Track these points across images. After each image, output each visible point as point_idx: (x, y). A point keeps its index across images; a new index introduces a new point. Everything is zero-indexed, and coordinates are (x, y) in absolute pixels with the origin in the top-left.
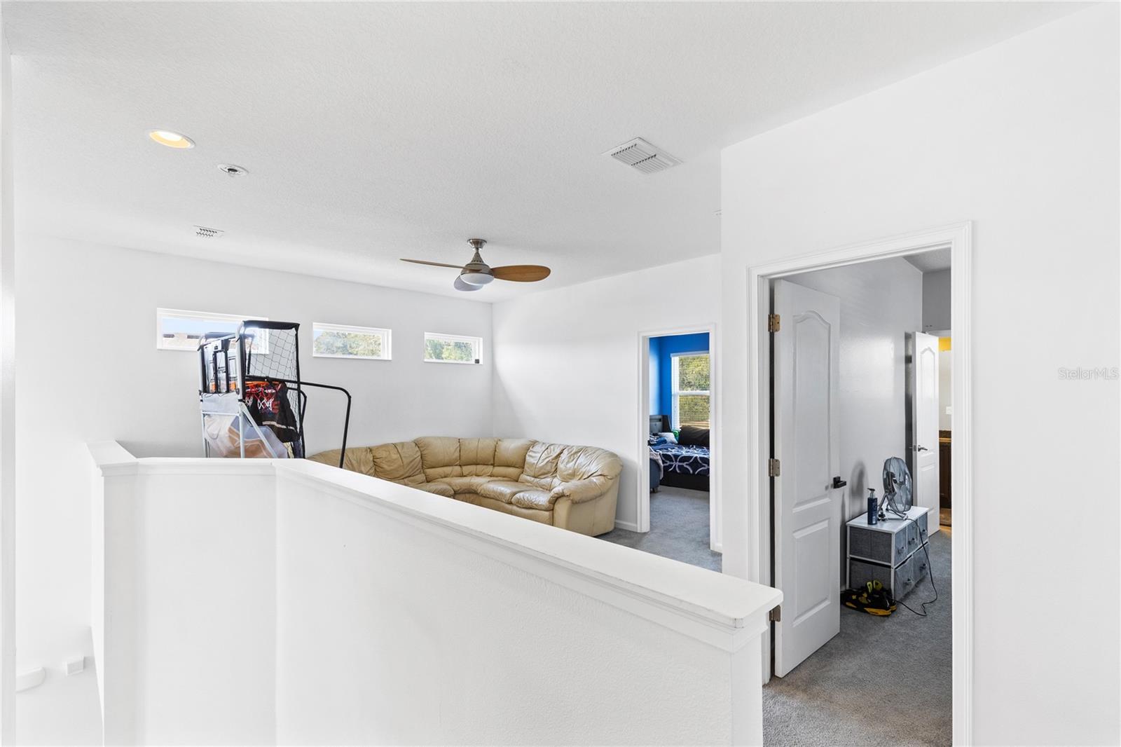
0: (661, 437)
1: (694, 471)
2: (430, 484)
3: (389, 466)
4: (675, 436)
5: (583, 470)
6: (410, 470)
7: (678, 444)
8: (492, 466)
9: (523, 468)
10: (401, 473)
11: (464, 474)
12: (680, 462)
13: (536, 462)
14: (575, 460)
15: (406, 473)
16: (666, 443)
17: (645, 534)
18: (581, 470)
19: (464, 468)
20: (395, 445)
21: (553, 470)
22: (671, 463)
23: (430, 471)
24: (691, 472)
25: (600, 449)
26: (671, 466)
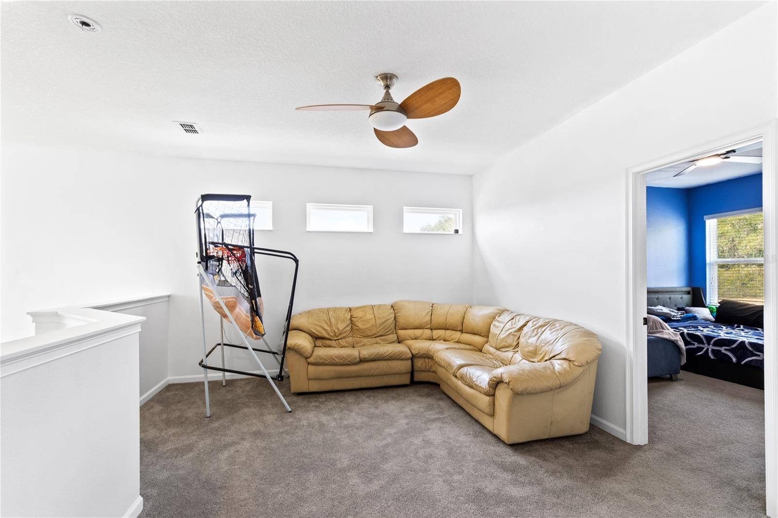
0: (687, 312)
1: (740, 359)
2: (400, 345)
3: (363, 325)
4: (712, 312)
5: (546, 348)
6: (383, 330)
7: (715, 322)
8: (460, 332)
9: (488, 337)
10: (373, 332)
11: (434, 338)
12: (714, 345)
13: (498, 333)
14: (539, 335)
15: (378, 332)
16: (696, 319)
17: (639, 447)
18: (543, 349)
19: (435, 332)
20: (373, 307)
21: (515, 344)
22: (701, 346)
23: (402, 333)
24: (734, 360)
25: (571, 324)
26: (701, 349)
